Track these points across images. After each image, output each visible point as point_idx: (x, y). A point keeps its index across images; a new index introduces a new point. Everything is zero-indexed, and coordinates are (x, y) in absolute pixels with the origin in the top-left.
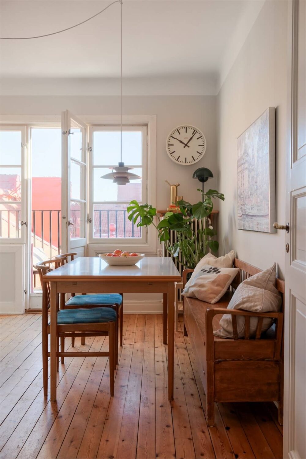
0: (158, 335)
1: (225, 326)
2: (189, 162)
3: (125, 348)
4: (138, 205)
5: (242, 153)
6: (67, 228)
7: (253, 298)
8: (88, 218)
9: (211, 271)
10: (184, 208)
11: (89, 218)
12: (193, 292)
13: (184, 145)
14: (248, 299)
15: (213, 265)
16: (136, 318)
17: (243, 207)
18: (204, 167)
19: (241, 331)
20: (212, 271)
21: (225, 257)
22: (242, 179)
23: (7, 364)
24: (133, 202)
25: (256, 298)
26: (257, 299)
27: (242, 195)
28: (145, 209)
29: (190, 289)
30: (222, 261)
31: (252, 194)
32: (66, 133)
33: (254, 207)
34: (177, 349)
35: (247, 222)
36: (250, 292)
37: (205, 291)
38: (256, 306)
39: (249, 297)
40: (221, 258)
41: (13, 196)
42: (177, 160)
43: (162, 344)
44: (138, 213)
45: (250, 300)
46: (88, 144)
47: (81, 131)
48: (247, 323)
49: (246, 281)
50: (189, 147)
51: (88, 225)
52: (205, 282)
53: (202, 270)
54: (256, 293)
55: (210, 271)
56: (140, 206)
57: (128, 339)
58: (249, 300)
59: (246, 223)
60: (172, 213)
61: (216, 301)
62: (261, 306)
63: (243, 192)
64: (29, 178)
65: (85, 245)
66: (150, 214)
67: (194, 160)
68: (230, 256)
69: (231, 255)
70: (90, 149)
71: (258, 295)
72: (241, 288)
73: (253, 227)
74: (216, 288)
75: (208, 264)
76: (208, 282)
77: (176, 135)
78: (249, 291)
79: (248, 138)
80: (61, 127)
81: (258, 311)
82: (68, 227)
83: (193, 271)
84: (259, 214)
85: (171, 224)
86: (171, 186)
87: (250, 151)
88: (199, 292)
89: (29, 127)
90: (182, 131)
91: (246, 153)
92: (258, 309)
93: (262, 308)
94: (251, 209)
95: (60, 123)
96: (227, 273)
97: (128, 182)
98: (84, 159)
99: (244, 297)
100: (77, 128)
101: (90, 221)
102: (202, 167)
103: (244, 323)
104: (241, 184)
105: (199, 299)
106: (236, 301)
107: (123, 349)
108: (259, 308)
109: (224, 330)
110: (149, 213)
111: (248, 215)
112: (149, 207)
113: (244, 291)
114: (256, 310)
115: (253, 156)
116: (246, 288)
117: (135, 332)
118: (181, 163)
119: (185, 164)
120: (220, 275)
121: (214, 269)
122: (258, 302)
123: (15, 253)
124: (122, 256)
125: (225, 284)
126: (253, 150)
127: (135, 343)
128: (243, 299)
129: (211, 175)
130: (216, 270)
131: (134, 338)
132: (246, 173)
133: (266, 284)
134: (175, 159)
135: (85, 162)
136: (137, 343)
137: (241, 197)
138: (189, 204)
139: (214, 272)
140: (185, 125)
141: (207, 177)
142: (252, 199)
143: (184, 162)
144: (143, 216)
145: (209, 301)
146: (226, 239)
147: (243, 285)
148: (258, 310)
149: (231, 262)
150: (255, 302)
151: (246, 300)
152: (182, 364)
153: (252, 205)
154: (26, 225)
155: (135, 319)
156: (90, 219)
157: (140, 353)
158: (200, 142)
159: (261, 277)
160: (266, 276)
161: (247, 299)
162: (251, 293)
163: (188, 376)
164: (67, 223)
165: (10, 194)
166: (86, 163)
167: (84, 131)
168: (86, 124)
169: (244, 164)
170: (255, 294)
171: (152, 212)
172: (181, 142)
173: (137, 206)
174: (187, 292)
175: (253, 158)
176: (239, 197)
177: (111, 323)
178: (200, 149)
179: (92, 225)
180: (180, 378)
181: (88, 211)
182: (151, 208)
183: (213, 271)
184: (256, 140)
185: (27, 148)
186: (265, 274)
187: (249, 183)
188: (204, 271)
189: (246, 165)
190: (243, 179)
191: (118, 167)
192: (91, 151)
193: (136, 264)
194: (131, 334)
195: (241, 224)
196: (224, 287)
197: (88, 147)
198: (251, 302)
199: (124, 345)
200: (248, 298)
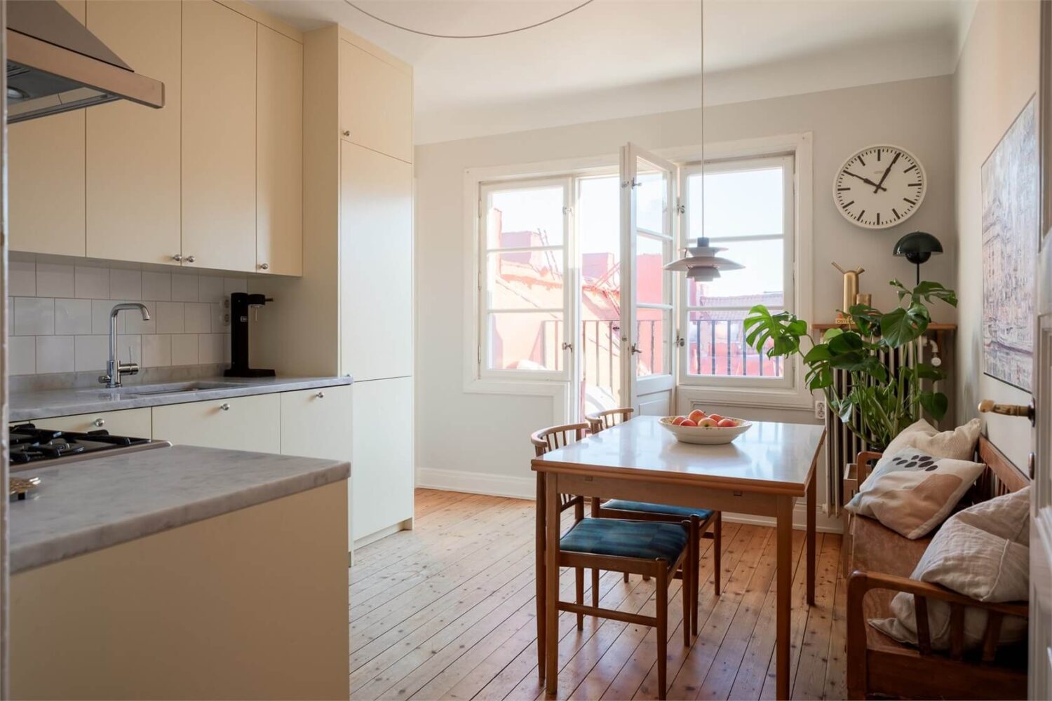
0: (801, 582)
1: (903, 615)
2: (885, 223)
3: (722, 601)
4: (769, 315)
5: (991, 199)
6: (629, 358)
7: (972, 563)
8: (678, 337)
9: (916, 463)
10: (865, 322)
11: (680, 338)
12: (869, 507)
13: (874, 188)
14: (960, 562)
15: (923, 450)
16: (768, 536)
17: (992, 323)
18: (921, 231)
19: (939, 636)
20: (918, 465)
21: (954, 433)
22: (991, 259)
23: (504, 598)
24: (756, 309)
25: (980, 563)
26: (982, 566)
27: (990, 296)
28: (782, 322)
29: (863, 498)
30: (946, 441)
31: (1009, 298)
32: (628, 183)
33: (1011, 328)
34: (835, 620)
35: (1000, 360)
36: (967, 544)
37: (895, 509)
38: (977, 585)
39: (961, 559)
40: (945, 436)
41: (601, 288)
42: (858, 220)
43: (803, 604)
44: (767, 330)
45: (964, 566)
46: (678, 200)
47: (664, 177)
48: (957, 620)
49: (966, 514)
50: (885, 190)
51: (678, 349)
52: (899, 488)
53: (895, 460)
54: (985, 551)
55: (912, 463)
56: (771, 315)
57: (737, 580)
58: (960, 564)
59: (999, 364)
60: (840, 331)
61: (920, 534)
62: (991, 587)
63: (993, 289)
64: (577, 267)
65: (671, 387)
66: (792, 333)
67: (899, 218)
68: (967, 430)
69: (970, 428)
70: (682, 210)
71: (988, 557)
72: (949, 529)
73: (1010, 374)
74: (923, 504)
75: (914, 445)
76: (905, 488)
77: (856, 168)
78: (965, 541)
79: (1001, 165)
80: (618, 175)
81: (981, 600)
82: (632, 356)
83: (881, 457)
84: (1020, 347)
85: (834, 354)
86: (844, 273)
87: (1004, 197)
88: (881, 506)
89: (577, 179)
90: (870, 159)
91: (997, 200)
92: (982, 594)
93: (993, 593)
94: (1006, 332)
95: (617, 167)
96: (953, 472)
97: (718, 276)
98: (669, 228)
99: (951, 555)
100: (653, 173)
101: (681, 343)
102: (916, 231)
103: (949, 619)
104: (990, 271)
105: (883, 523)
106: (929, 562)
107: (719, 602)
108: (983, 591)
109: (901, 623)
110: (788, 330)
111: (1002, 346)
112: (789, 319)
113: (955, 539)
114: (977, 596)
115: (1009, 207)
116: (960, 533)
117: (755, 566)
118: (867, 226)
119: (876, 227)
120: (935, 475)
121: (923, 459)
122: (984, 575)
123: (552, 397)
124: (701, 425)
125: (946, 499)
126: (1009, 193)
127: (748, 591)
128: (946, 559)
129: (937, 247)
130: (927, 463)
131: (748, 582)
132: (997, 246)
133: (1021, 527)
134: (853, 217)
135: (671, 234)
136: (751, 593)
137: (990, 300)
138: (878, 312)
139: (921, 466)
140: (876, 145)
141: (926, 251)
142: (1008, 309)
143: (874, 223)
144: (776, 337)
145: (903, 531)
146: (969, 390)
147: (955, 523)
148: (982, 597)
149: (968, 447)
150: (977, 574)
151: (953, 565)
152: (836, 659)
153: (1008, 324)
154: (571, 349)
155: (765, 538)
156: (682, 339)
157: (749, 618)
158: (912, 177)
159: (1008, 508)
160: (1023, 507)
161: (956, 562)
162: (970, 548)
163: (840, 693)
164: (628, 349)
165: (596, 284)
166: (672, 236)
167: (670, 175)
168: (674, 163)
169: (993, 224)
170: (979, 552)
171: (798, 328)
172: (867, 181)
173: (765, 316)
174: (857, 504)
175: (1010, 212)
176: (986, 301)
177: (660, 562)
178: (911, 193)
179: (685, 349)
180: (821, 695)
181: (677, 325)
182: (794, 320)
183: (919, 463)
184: (1015, 169)
185: (573, 215)
186: (1022, 501)
187: (1002, 270)
188: (899, 461)
189: (997, 229)
190: (993, 260)
191: (697, 248)
192: (683, 212)
193: (733, 442)
194: (747, 569)
195: (989, 362)
196: (945, 502)
197: (678, 205)
198: (966, 571)
199: (724, 592)
200: (959, 560)
